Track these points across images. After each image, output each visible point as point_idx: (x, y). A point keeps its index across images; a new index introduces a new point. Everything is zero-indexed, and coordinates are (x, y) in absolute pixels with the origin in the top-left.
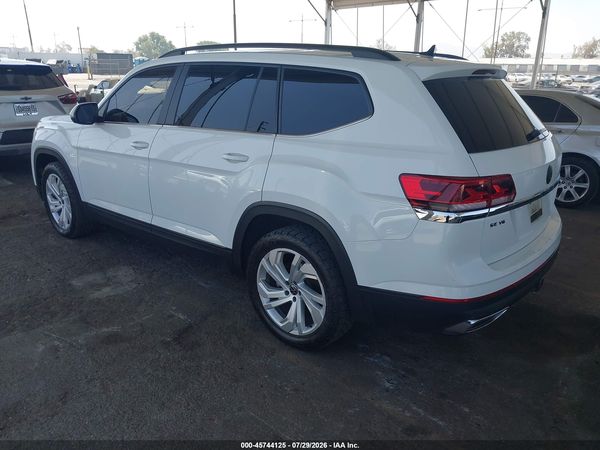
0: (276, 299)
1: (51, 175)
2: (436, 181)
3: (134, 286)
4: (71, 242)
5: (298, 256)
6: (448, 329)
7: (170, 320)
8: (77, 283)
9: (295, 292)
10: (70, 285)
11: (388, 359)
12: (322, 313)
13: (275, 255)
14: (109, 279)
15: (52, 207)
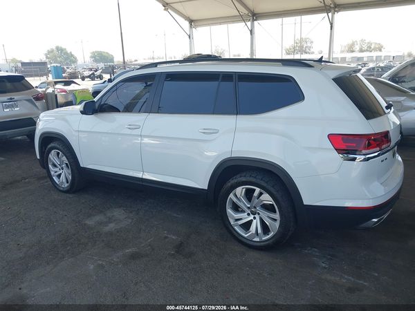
0: (241, 219)
1: (53, 151)
2: (351, 138)
3: (130, 221)
4: (71, 196)
5: (258, 190)
6: (361, 226)
7: (167, 240)
8: (90, 222)
9: (254, 213)
10: (85, 224)
11: (316, 250)
12: (277, 224)
13: (240, 191)
14: (110, 219)
15: (52, 173)
